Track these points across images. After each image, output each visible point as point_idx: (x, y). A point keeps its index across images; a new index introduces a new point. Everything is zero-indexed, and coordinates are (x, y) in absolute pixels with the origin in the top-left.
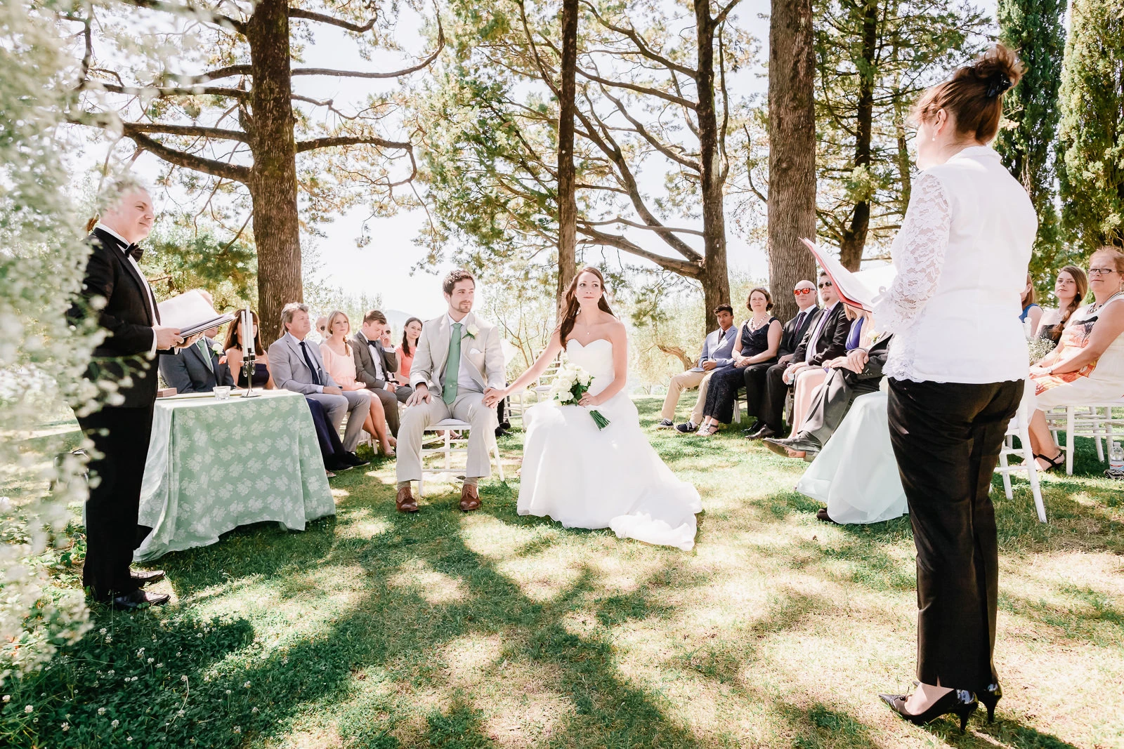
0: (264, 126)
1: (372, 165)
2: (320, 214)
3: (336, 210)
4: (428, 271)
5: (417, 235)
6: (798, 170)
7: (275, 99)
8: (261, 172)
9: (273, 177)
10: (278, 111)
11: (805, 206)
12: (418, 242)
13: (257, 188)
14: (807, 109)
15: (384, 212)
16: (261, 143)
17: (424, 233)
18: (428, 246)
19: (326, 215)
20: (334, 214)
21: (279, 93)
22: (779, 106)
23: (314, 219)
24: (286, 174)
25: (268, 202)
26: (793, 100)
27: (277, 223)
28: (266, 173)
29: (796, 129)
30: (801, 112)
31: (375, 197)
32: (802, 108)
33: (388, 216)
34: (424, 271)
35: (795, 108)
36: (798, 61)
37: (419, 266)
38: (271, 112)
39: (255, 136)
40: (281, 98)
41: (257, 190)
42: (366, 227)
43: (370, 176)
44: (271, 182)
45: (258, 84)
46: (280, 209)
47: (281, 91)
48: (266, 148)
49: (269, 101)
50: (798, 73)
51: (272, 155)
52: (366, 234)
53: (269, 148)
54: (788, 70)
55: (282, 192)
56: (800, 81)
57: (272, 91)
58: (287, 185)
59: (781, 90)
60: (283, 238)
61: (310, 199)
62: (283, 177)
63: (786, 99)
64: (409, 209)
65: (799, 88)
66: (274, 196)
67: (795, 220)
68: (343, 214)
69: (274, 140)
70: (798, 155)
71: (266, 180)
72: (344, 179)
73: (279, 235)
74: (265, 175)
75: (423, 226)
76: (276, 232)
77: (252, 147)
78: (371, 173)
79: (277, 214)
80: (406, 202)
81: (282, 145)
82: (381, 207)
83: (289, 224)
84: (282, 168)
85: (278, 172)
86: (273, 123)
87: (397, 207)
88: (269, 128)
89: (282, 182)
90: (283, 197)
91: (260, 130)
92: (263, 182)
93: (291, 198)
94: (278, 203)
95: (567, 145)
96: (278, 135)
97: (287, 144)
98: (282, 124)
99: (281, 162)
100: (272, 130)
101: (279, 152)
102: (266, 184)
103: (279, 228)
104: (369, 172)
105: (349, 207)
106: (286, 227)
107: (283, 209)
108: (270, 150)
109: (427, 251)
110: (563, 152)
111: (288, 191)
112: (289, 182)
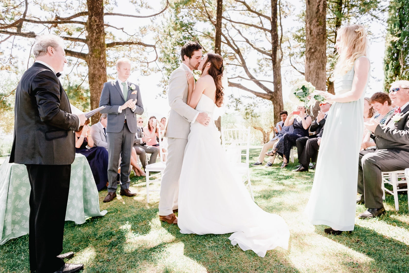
0: (92, 36)
1: (141, 55)
4: (163, 97)
5: (159, 83)
6: (319, 52)
7: (97, 25)
8: (91, 55)
9: (96, 57)
10: (98, 30)
11: (322, 68)
12: (159, 86)
13: (90, 62)
14: (323, 26)
15: (145, 74)
16: (91, 43)
17: (161, 82)
21: (99, 22)
22: (311, 25)
24: (101, 56)
25: (94, 68)
26: (317, 21)
27: (98, 77)
28: (93, 56)
29: (318, 34)
30: (321, 27)
31: (143, 68)
32: (321, 25)
34: (161, 97)
35: (318, 25)
36: (319, 5)
37: (159, 95)
38: (95, 30)
39: (89, 40)
40: (99, 24)
41: (90, 64)
42: (138, 80)
44: (95, 59)
45: (90, 19)
46: (99, 71)
47: (100, 22)
48: (93, 45)
49: (94, 26)
50: (319, 10)
51: (96, 48)
53: (95, 45)
54: (315, 9)
55: (100, 63)
56: (320, 13)
57: (96, 21)
59: (312, 18)
60: (100, 83)
62: (100, 58)
63: (314, 22)
64: (156, 72)
65: (320, 16)
66: (96, 65)
67: (317, 74)
69: (97, 42)
70: (319, 46)
71: (93, 58)
73: (99, 82)
74: (93, 57)
75: (161, 79)
76: (97, 80)
77: (88, 45)
78: (141, 58)
79: (98, 73)
80: (154, 70)
81: (100, 44)
82: (145, 72)
83: (103, 77)
84: (100, 54)
85: (98, 55)
86: (96, 35)
87: (150, 72)
88: (95, 37)
89: (100, 59)
90: (100, 66)
91: (91, 38)
92: (92, 59)
93: (104, 66)
94: (98, 68)
95: (219, 46)
96: (98, 40)
97: (102, 44)
98: (100, 35)
99: (100, 51)
100: (96, 37)
101: (99, 47)
102: (93, 60)
103: (99, 78)
104: (140, 58)
105: (132, 72)
106: (101, 78)
107: (100, 71)
108: (95, 46)
109: (163, 89)
110: (217, 49)
111: (102, 63)
112: (103, 59)
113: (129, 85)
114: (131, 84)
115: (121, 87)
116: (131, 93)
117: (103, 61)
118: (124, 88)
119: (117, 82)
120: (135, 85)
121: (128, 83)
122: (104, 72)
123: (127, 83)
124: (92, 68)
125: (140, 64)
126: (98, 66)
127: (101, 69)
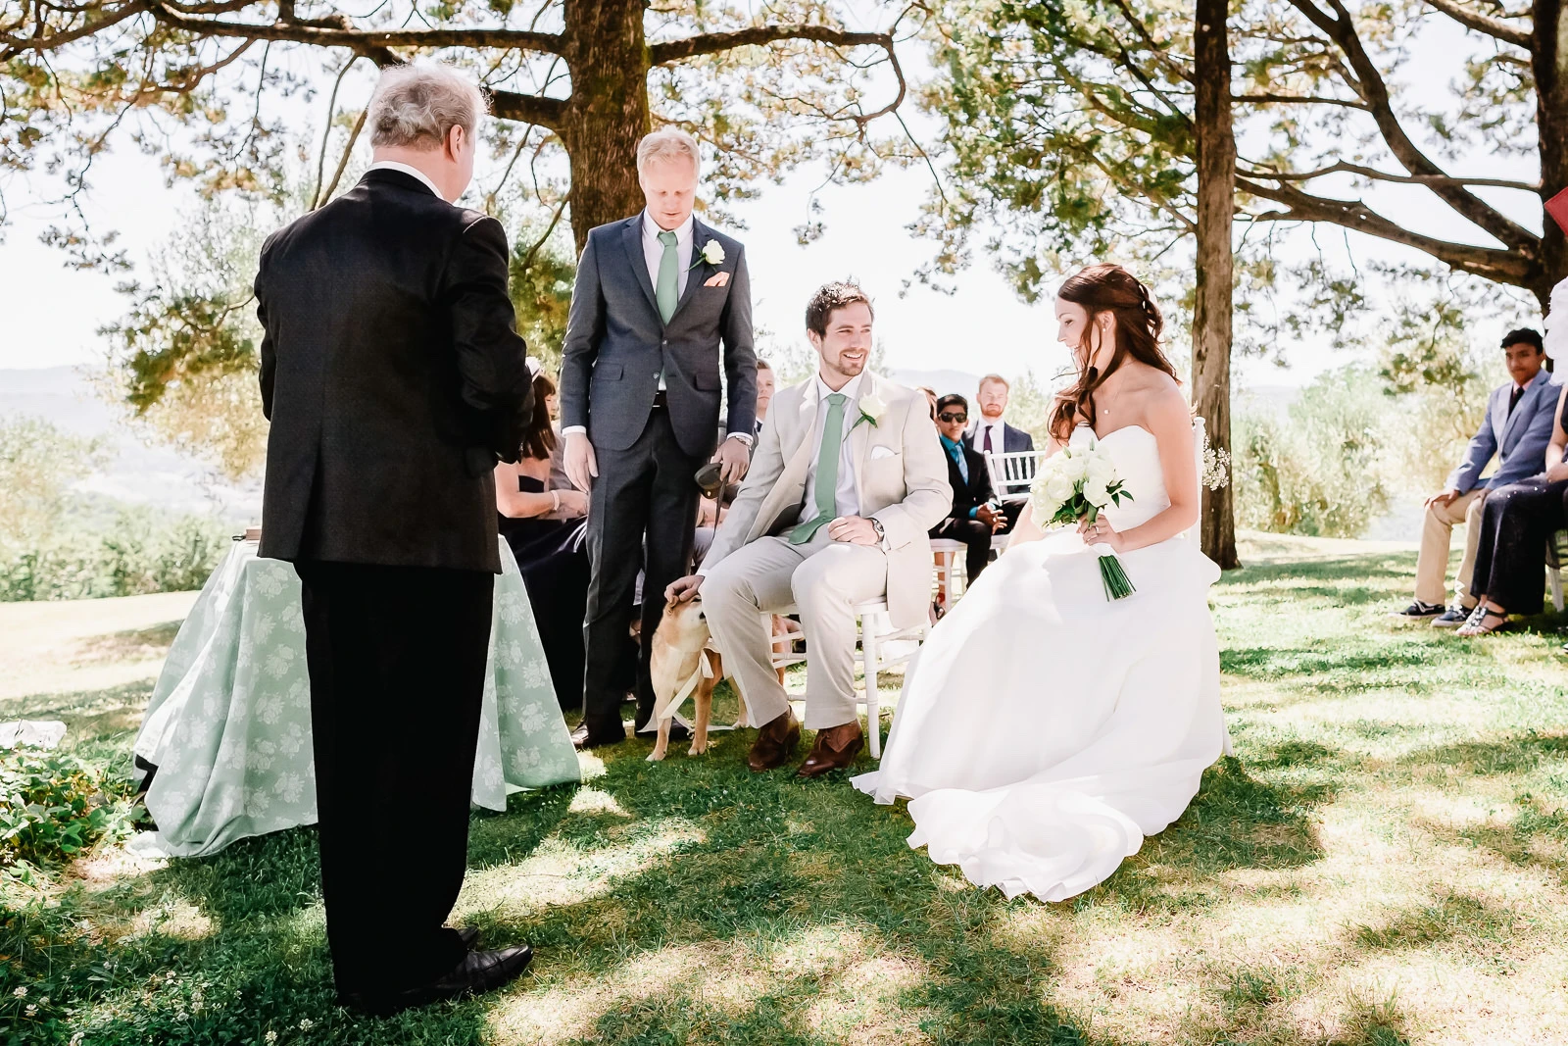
0: (588, 18)
1: (830, 81)
2: (734, 183)
3: (765, 174)
4: (935, 288)
5: (915, 216)
8: (582, 107)
9: (603, 115)
12: (917, 229)
13: (576, 137)
15: (855, 173)
16: (583, 51)
17: (930, 210)
18: (940, 236)
19: (745, 186)
20: (761, 182)
23: (723, 194)
24: (627, 109)
25: (594, 165)
27: (612, 204)
28: (591, 108)
31: (839, 145)
33: (864, 180)
34: (927, 287)
37: (918, 278)
39: (572, 39)
41: (575, 144)
42: (816, 205)
43: (826, 103)
44: (600, 124)
46: (616, 176)
48: (591, 61)
51: (602, 73)
52: (815, 219)
53: (597, 61)
55: (619, 143)
61: (716, 157)
62: (621, 113)
64: (904, 164)
68: (778, 181)
69: (605, 45)
71: (590, 121)
72: (776, 113)
74: (591, 114)
75: (925, 200)
77: (568, 61)
78: (828, 99)
79: (611, 186)
80: (896, 150)
81: (620, 52)
82: (849, 164)
84: (621, 97)
85: (612, 104)
86: (601, 13)
87: (878, 162)
88: (596, 23)
89: (619, 125)
90: (621, 153)
91: (582, 27)
92: (585, 126)
94: (612, 165)
95: (1213, 13)
96: (613, 34)
97: (631, 51)
98: (621, 14)
99: (619, 85)
100: (601, 25)
101: (615, 67)
102: (590, 129)
103: (614, 212)
104: (824, 96)
105: (790, 168)
107: (622, 175)
108: (598, 64)
109: (937, 248)
110: (1206, 28)
112: (634, 122)
116: (703, 282)
117: (635, 132)
124: (585, 166)
125: (824, 125)
126: (612, 154)
127: (626, 166)
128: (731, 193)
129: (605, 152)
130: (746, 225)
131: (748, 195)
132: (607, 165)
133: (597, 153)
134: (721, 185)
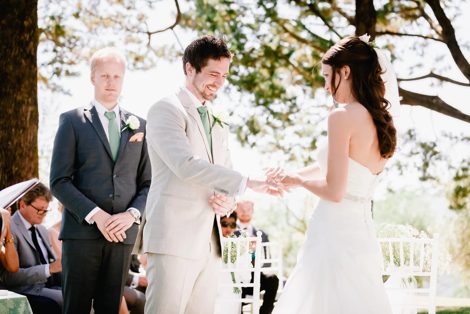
1: (129, 8)
2: (65, 67)
15: (139, 64)
19: (72, 69)
23: (58, 73)
24: (26, 23)
31: (133, 47)
33: (145, 69)
43: (125, 22)
46: (17, 64)
55: (21, 44)
58: (27, 36)
60: (19, 98)
61: (55, 51)
64: (171, 61)
72: (94, 26)
73: (15, 95)
76: (11, 91)
78: (127, 19)
79: (14, 70)
80: (167, 52)
82: (137, 59)
83: (27, 82)
84: (22, 16)
85: (17, 20)
87: (155, 58)
89: (22, 32)
90: (22, 50)
93: (30, 51)
94: (15, 57)
99: (22, 8)
103: (15, 86)
104: (124, 17)
106: (23, 86)
107: (21, 64)
111: (28, 43)
112: (30, 32)
113: (123, 116)
114: (127, 116)
115: (104, 122)
116: (129, 138)
117: (30, 38)
118: (110, 127)
119: (94, 111)
120: (137, 117)
121: (120, 112)
122: (30, 69)
123: (117, 113)
125: (123, 34)
126: (15, 51)
127: (24, 59)
128: (63, 73)
129: (11, 49)
130: (71, 92)
131: (73, 74)
132: (12, 57)
133: (6, 49)
134: (57, 68)
